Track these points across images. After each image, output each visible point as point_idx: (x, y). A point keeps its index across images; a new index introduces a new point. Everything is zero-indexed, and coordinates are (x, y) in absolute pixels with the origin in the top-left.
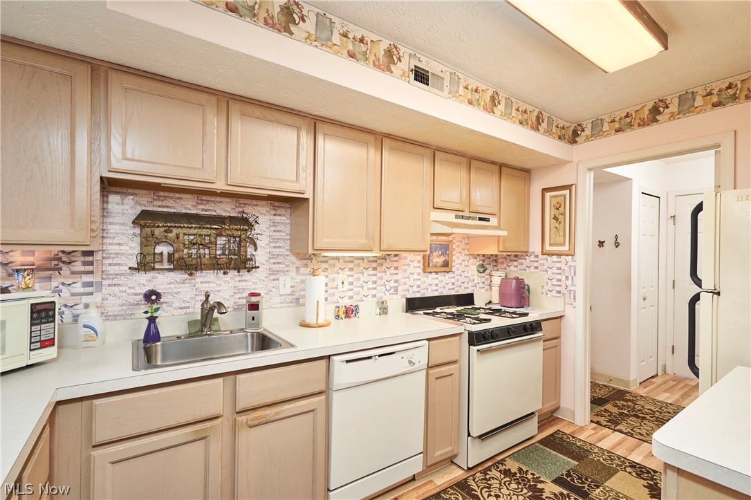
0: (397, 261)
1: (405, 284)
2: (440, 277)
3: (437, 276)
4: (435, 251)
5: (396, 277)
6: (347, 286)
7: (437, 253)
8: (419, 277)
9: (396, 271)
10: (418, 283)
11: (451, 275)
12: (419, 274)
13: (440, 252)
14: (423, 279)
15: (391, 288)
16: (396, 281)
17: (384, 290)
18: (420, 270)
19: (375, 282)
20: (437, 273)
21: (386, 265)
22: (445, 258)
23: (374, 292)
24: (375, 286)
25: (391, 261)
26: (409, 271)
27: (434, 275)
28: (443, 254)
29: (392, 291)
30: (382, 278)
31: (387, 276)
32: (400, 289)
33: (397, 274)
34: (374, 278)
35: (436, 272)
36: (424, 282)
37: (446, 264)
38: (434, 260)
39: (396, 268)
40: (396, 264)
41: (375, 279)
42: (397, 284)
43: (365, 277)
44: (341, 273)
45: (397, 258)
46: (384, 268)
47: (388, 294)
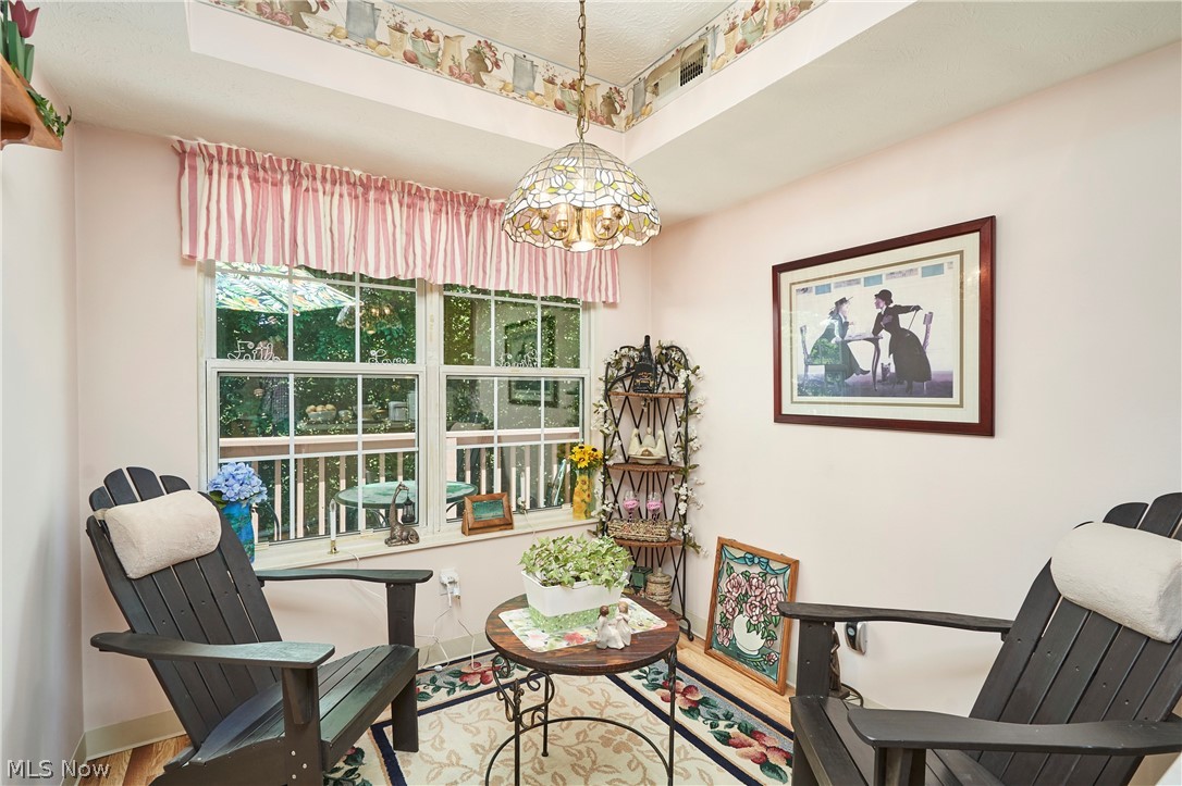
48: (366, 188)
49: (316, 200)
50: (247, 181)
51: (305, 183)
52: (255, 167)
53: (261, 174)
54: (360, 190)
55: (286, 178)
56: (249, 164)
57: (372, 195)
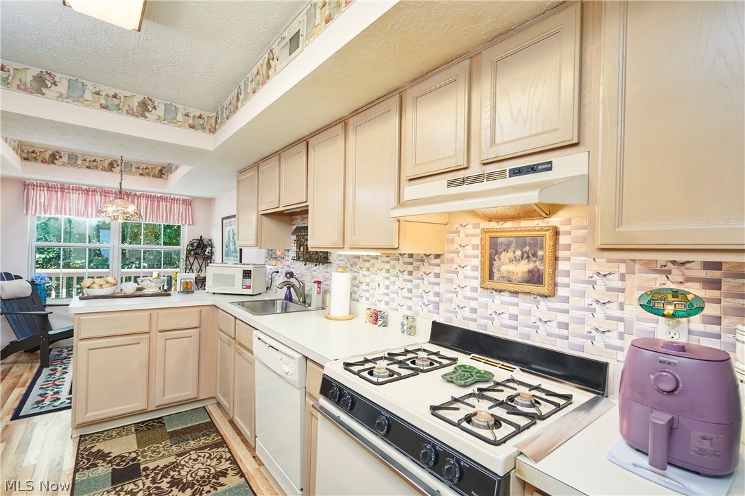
0: (439, 265)
1: (451, 301)
2: (524, 303)
3: (514, 300)
4: (506, 250)
5: (436, 289)
6: (382, 290)
7: (510, 254)
8: (474, 295)
9: (437, 280)
10: (473, 304)
11: (554, 304)
12: (474, 290)
13: (519, 253)
14: (482, 300)
15: (430, 303)
16: (437, 294)
17: (420, 303)
18: (476, 283)
19: (410, 291)
20: (516, 293)
21: (423, 269)
22: (531, 266)
23: (409, 303)
24: (410, 295)
25: (430, 265)
26: (457, 282)
27: (506, 297)
28: (527, 257)
29: (431, 307)
30: (418, 287)
31: (424, 285)
32: (442, 306)
33: (438, 284)
34: (410, 285)
35: (510, 292)
36: (486, 306)
37: (535, 278)
38: (504, 268)
39: (437, 275)
40: (436, 270)
41: (411, 287)
42: (437, 299)
43: (400, 283)
44: (379, 274)
45: (438, 261)
46: (421, 273)
47: (425, 310)
48: (88, 191)
49: (70, 196)
50: (46, 192)
51: (66, 191)
52: (49, 187)
53: (51, 189)
54: (86, 192)
55: (59, 190)
56: (46, 186)
57: (90, 193)
